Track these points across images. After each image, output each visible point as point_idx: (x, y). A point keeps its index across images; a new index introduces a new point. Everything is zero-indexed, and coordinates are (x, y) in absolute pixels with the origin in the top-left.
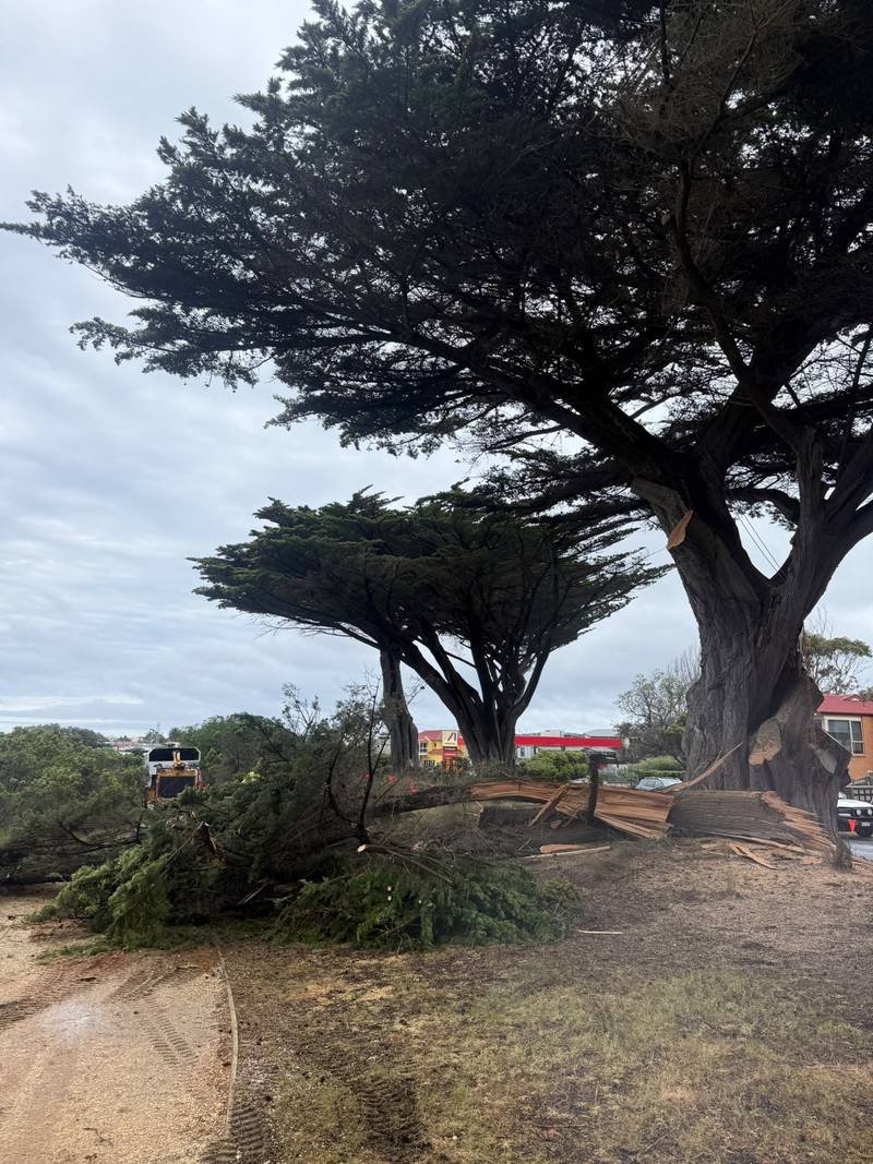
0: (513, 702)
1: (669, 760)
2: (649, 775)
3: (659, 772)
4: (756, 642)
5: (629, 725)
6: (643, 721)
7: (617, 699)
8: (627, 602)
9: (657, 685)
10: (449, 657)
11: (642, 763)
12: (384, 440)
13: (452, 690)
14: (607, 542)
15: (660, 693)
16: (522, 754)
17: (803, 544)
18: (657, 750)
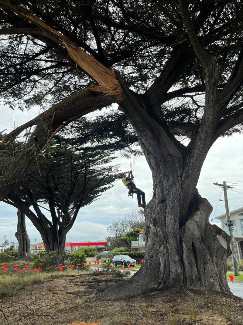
0: (66, 226)
1: (123, 249)
2: (117, 254)
3: (120, 253)
4: (181, 177)
5: (110, 237)
6: (115, 236)
7: (107, 228)
8: (112, 186)
9: (119, 224)
10: (39, 206)
11: (114, 250)
12: (7, 100)
13: (40, 221)
14: (106, 161)
15: (120, 226)
16: (75, 249)
17: (207, 123)
18: (119, 245)
